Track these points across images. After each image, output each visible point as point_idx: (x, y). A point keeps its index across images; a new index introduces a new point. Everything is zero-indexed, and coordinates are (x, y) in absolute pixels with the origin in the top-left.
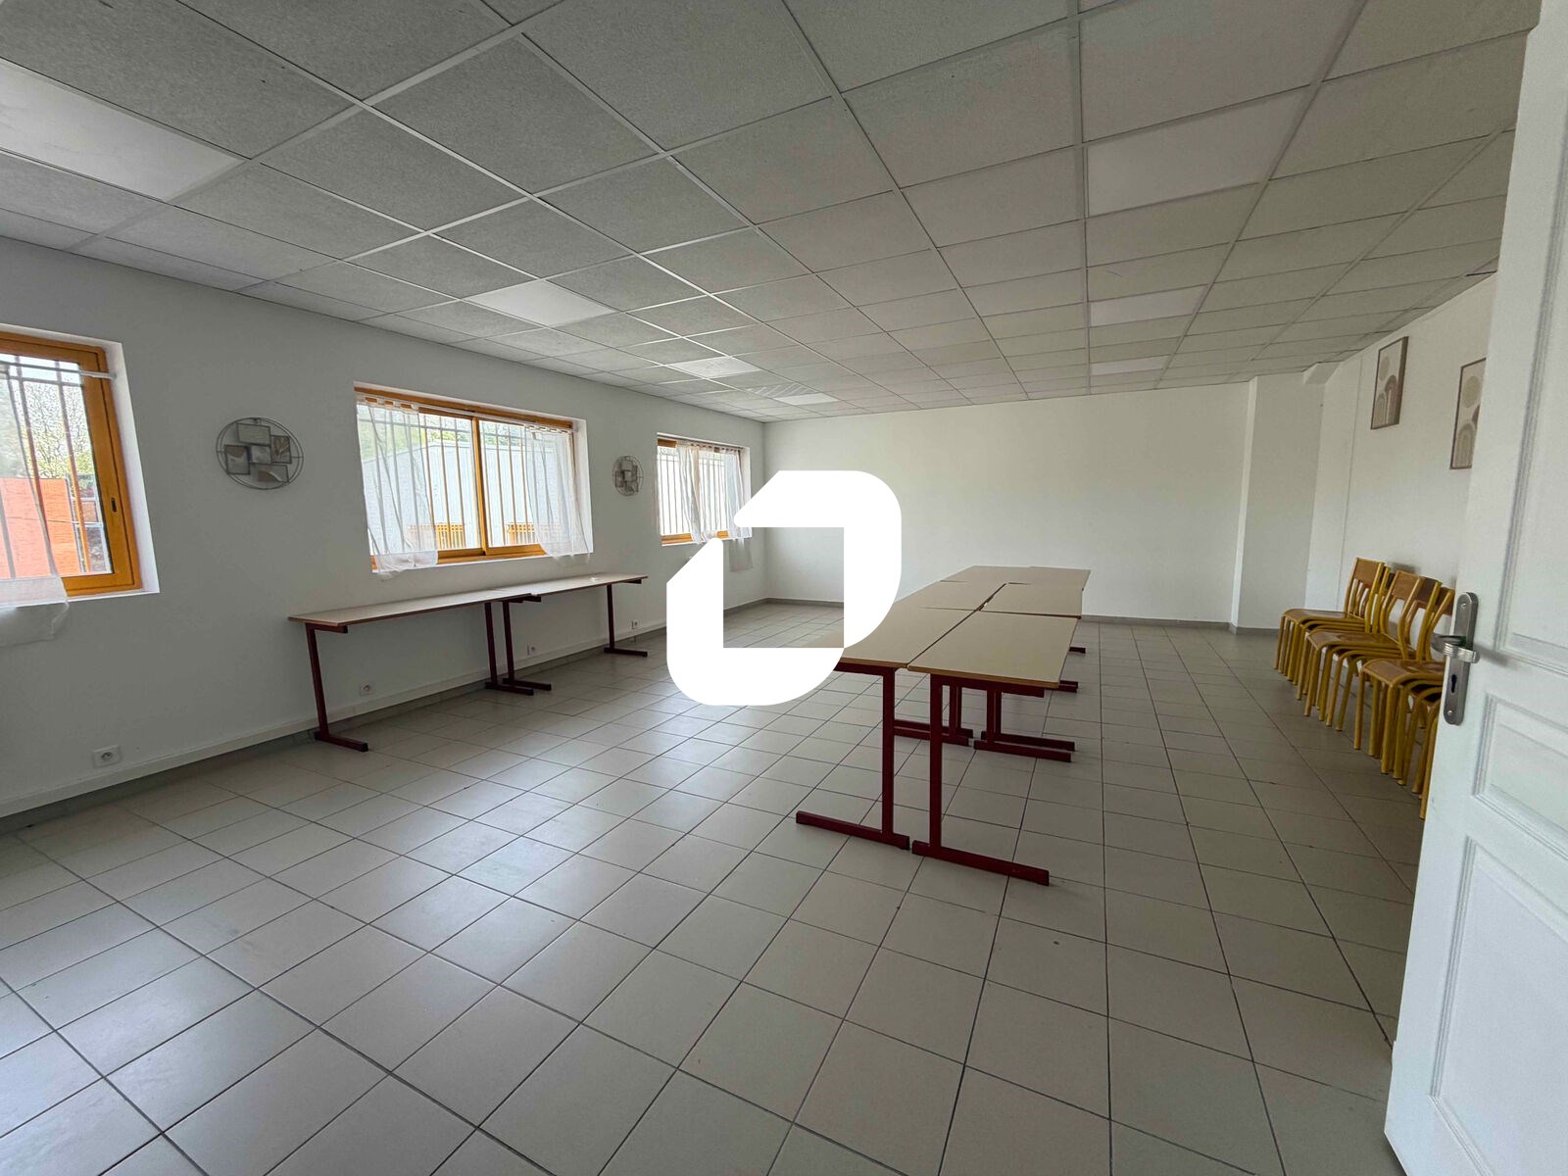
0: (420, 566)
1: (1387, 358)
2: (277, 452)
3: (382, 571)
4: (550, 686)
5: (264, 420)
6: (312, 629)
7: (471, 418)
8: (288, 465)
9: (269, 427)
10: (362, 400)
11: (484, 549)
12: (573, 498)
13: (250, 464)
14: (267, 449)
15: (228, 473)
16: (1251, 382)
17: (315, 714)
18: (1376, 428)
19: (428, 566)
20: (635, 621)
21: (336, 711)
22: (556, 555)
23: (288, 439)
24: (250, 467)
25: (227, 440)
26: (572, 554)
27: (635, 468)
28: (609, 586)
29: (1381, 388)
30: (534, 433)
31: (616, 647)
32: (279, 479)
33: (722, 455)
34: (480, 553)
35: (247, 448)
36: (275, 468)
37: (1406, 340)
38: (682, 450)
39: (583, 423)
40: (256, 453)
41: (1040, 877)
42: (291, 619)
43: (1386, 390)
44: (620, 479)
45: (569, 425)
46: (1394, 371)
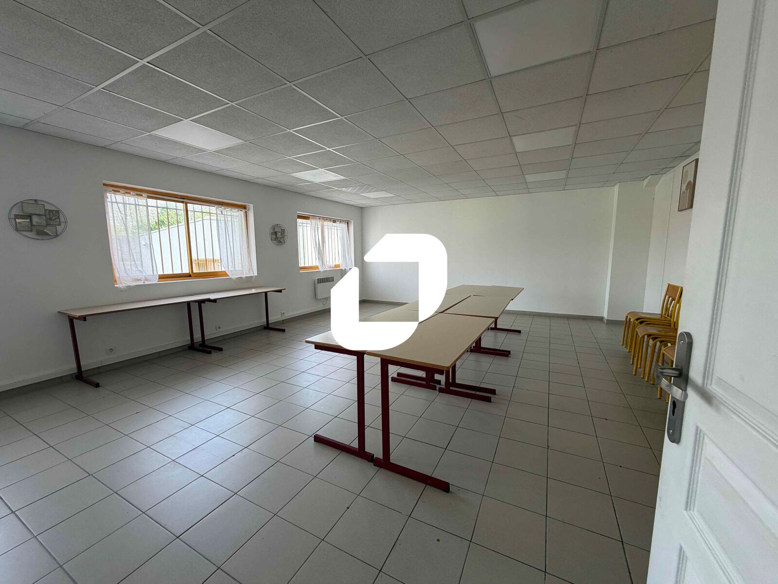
0: (147, 283)
1: (687, 171)
2: (51, 219)
3: (120, 285)
4: (222, 348)
5: (40, 200)
6: (71, 320)
7: (183, 202)
8: (58, 227)
9: (44, 205)
10: (110, 191)
11: (191, 273)
12: (246, 247)
13: (32, 225)
14: (44, 217)
15: (17, 230)
16: (616, 187)
17: (75, 365)
18: (680, 211)
19: (151, 283)
20: (282, 312)
21: (86, 364)
22: (234, 277)
23: (58, 212)
24: (31, 227)
25: (16, 211)
26: (244, 276)
27: (283, 231)
28: (266, 293)
29: (684, 187)
30: (221, 211)
31: (270, 326)
32: (51, 234)
33: (337, 224)
34: (189, 276)
35: (30, 216)
36: (48, 227)
37: (697, 160)
38: (314, 221)
39: (251, 206)
40: (35, 219)
41: (444, 487)
42: (59, 312)
43: (686, 189)
44: (274, 236)
45: (244, 207)
46: (691, 178)
